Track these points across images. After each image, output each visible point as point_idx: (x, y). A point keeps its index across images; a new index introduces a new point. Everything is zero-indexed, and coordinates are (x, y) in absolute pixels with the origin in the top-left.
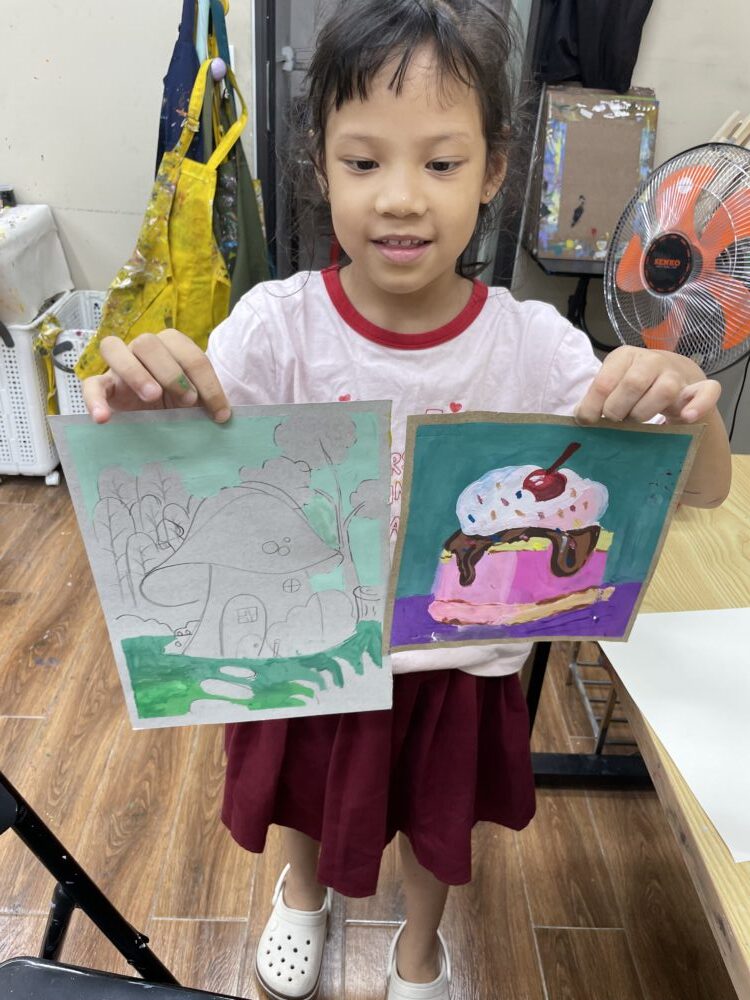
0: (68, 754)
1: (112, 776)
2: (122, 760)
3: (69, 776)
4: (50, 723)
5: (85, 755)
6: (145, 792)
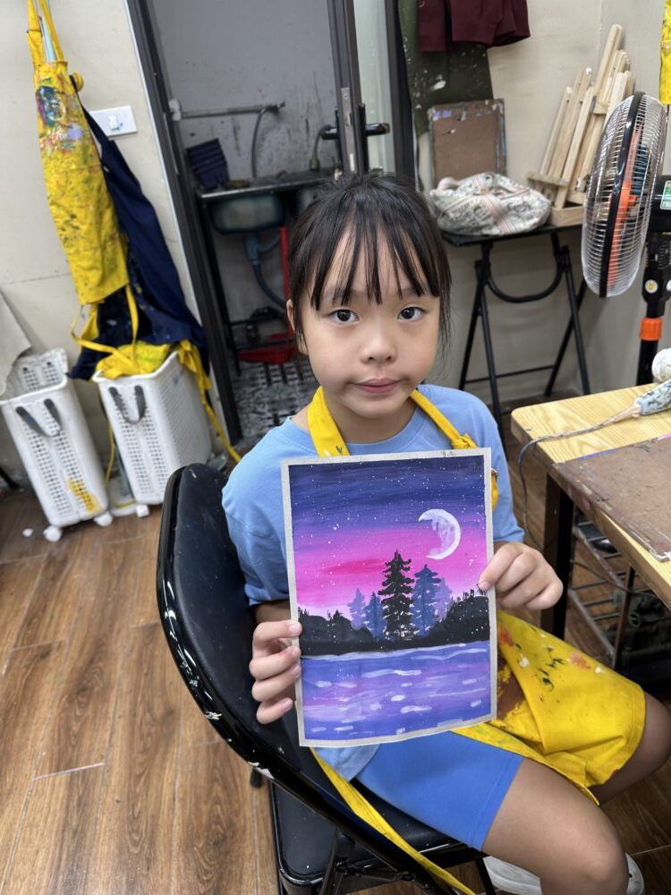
0: (137, 796)
1: (183, 807)
2: (188, 789)
3: (143, 818)
4: (111, 768)
5: (153, 792)
6: (218, 817)
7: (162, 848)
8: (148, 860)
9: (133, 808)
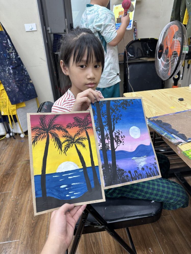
0: (18, 199)
4: (12, 193)
5: (23, 199)
7: (23, 212)
8: (19, 214)
9: (17, 202)
